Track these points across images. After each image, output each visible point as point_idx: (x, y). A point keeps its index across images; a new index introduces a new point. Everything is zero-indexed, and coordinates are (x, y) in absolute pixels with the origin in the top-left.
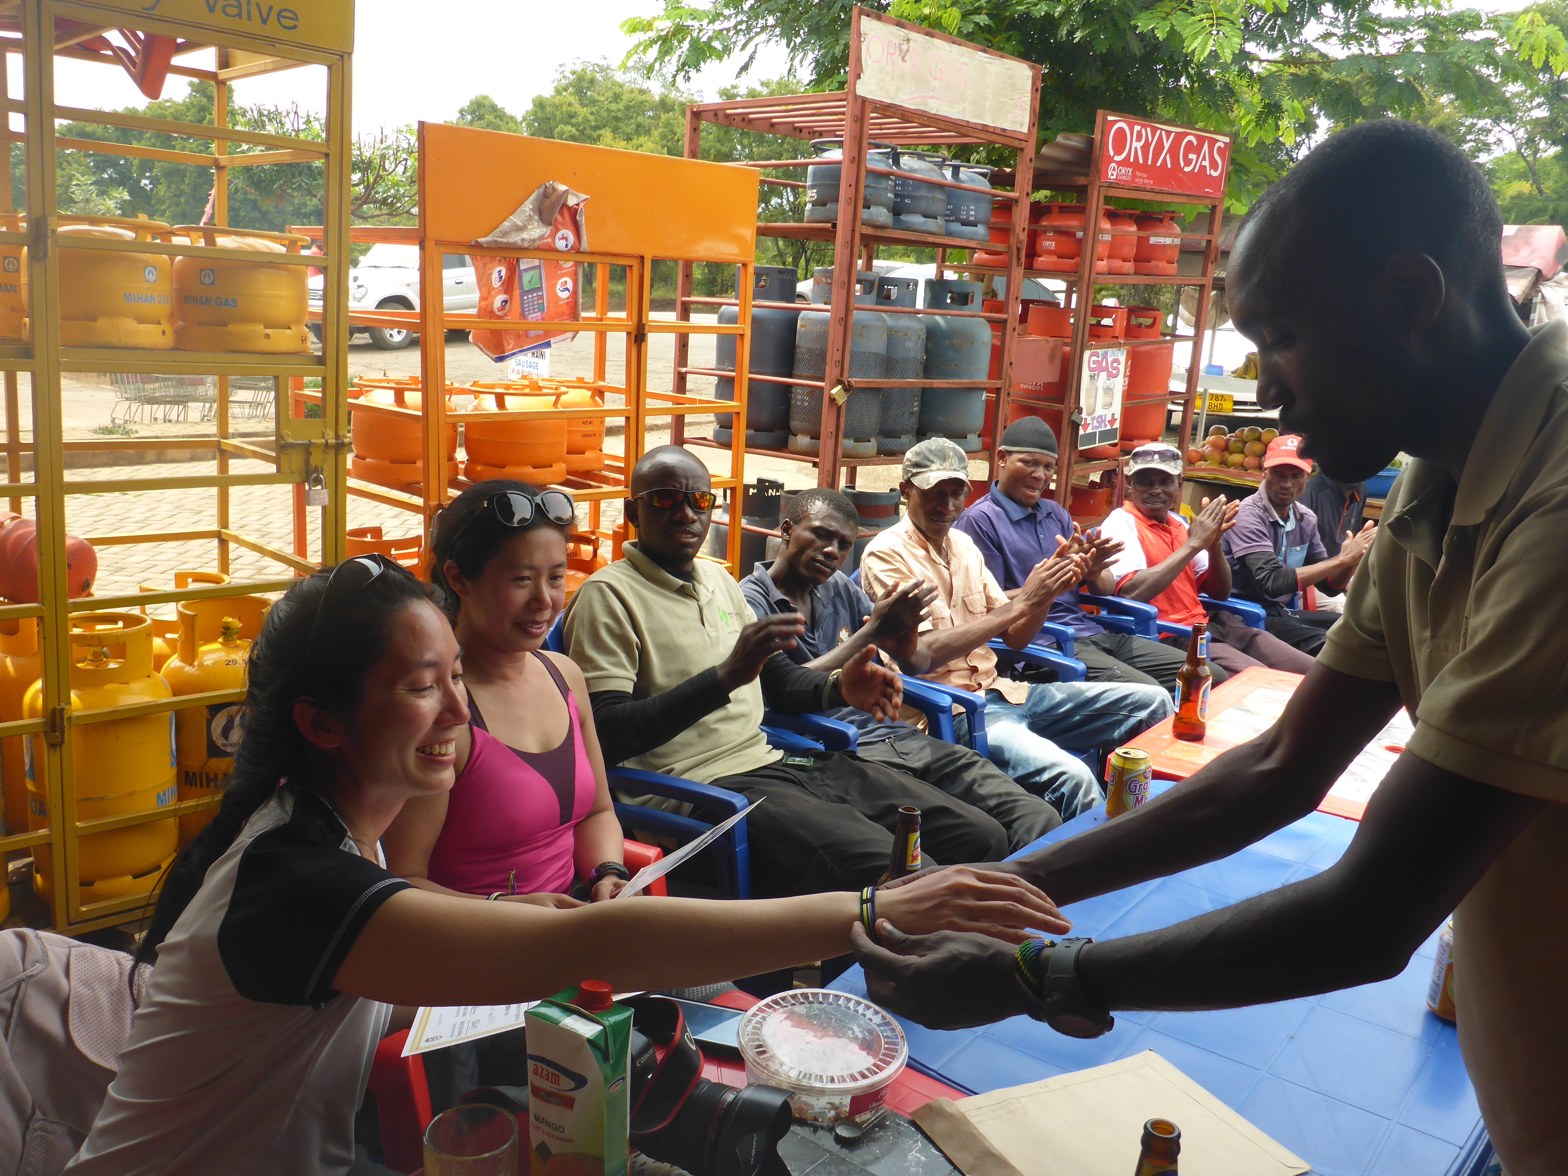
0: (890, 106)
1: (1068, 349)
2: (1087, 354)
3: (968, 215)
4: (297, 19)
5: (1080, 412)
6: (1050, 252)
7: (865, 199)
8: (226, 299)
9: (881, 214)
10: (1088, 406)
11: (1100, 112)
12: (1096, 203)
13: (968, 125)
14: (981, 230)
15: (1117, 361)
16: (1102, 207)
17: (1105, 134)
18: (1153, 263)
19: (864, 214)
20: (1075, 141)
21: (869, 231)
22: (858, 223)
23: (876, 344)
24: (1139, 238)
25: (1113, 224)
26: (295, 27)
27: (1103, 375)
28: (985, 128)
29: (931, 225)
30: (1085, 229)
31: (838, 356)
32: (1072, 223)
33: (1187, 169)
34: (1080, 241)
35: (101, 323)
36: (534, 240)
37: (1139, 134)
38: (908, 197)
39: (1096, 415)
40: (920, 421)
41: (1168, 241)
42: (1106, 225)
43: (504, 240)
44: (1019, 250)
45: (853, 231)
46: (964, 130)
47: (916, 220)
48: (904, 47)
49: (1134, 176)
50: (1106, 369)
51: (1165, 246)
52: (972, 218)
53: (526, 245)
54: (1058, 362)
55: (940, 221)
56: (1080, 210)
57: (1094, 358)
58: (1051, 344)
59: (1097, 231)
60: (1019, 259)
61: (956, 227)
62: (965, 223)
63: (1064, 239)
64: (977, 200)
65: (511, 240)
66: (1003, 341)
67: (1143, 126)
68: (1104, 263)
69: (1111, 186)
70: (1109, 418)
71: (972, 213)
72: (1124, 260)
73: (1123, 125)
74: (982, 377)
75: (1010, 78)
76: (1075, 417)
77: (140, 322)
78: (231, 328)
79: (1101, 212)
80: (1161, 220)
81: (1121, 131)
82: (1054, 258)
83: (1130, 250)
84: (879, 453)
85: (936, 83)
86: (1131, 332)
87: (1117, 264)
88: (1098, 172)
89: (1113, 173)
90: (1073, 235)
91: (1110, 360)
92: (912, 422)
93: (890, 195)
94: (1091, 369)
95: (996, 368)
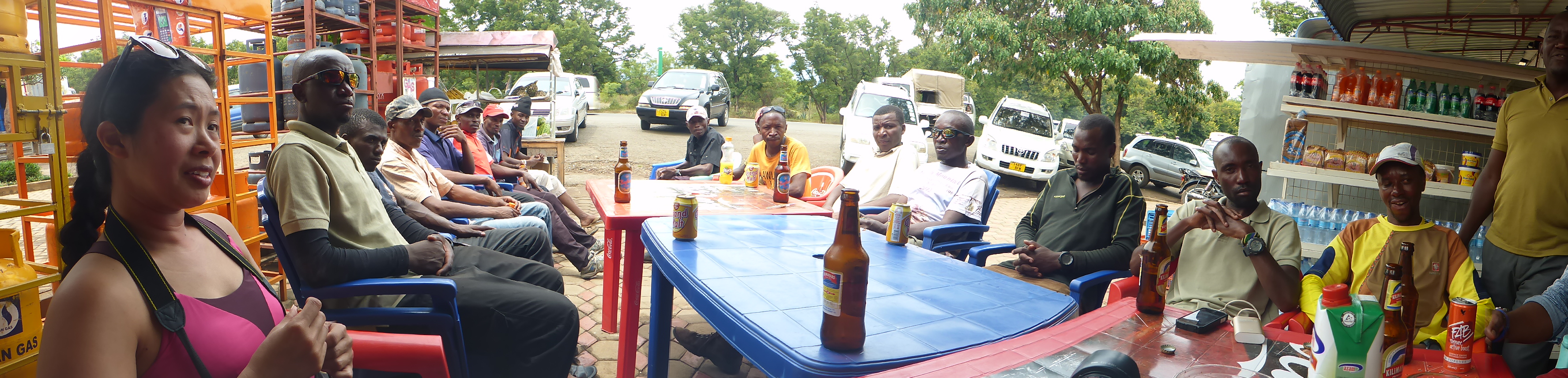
1: (395, 77)
2: (404, 79)
3: (351, 11)
6: (380, 34)
14: (356, 18)
16: (402, 11)
18: (417, 41)
19: (315, 3)
21: (317, 12)
24: (411, 30)
29: (341, 13)
32: (390, 20)
34: (394, 27)
41: (422, 31)
44: (373, 28)
47: (334, 9)
50: (410, 87)
51: (420, 34)
52: (353, 12)
54: (392, 83)
55: (343, 11)
56: (393, 13)
57: (405, 81)
58: (389, 75)
59: (401, 22)
60: (374, 33)
61: (347, 16)
62: (351, 14)
63: (386, 27)
64: (354, 3)
66: (372, 73)
71: (353, 9)
72: (408, 39)
82: (382, 36)
83: (409, 35)
90: (390, 25)
91: (411, 83)
95: (371, 85)
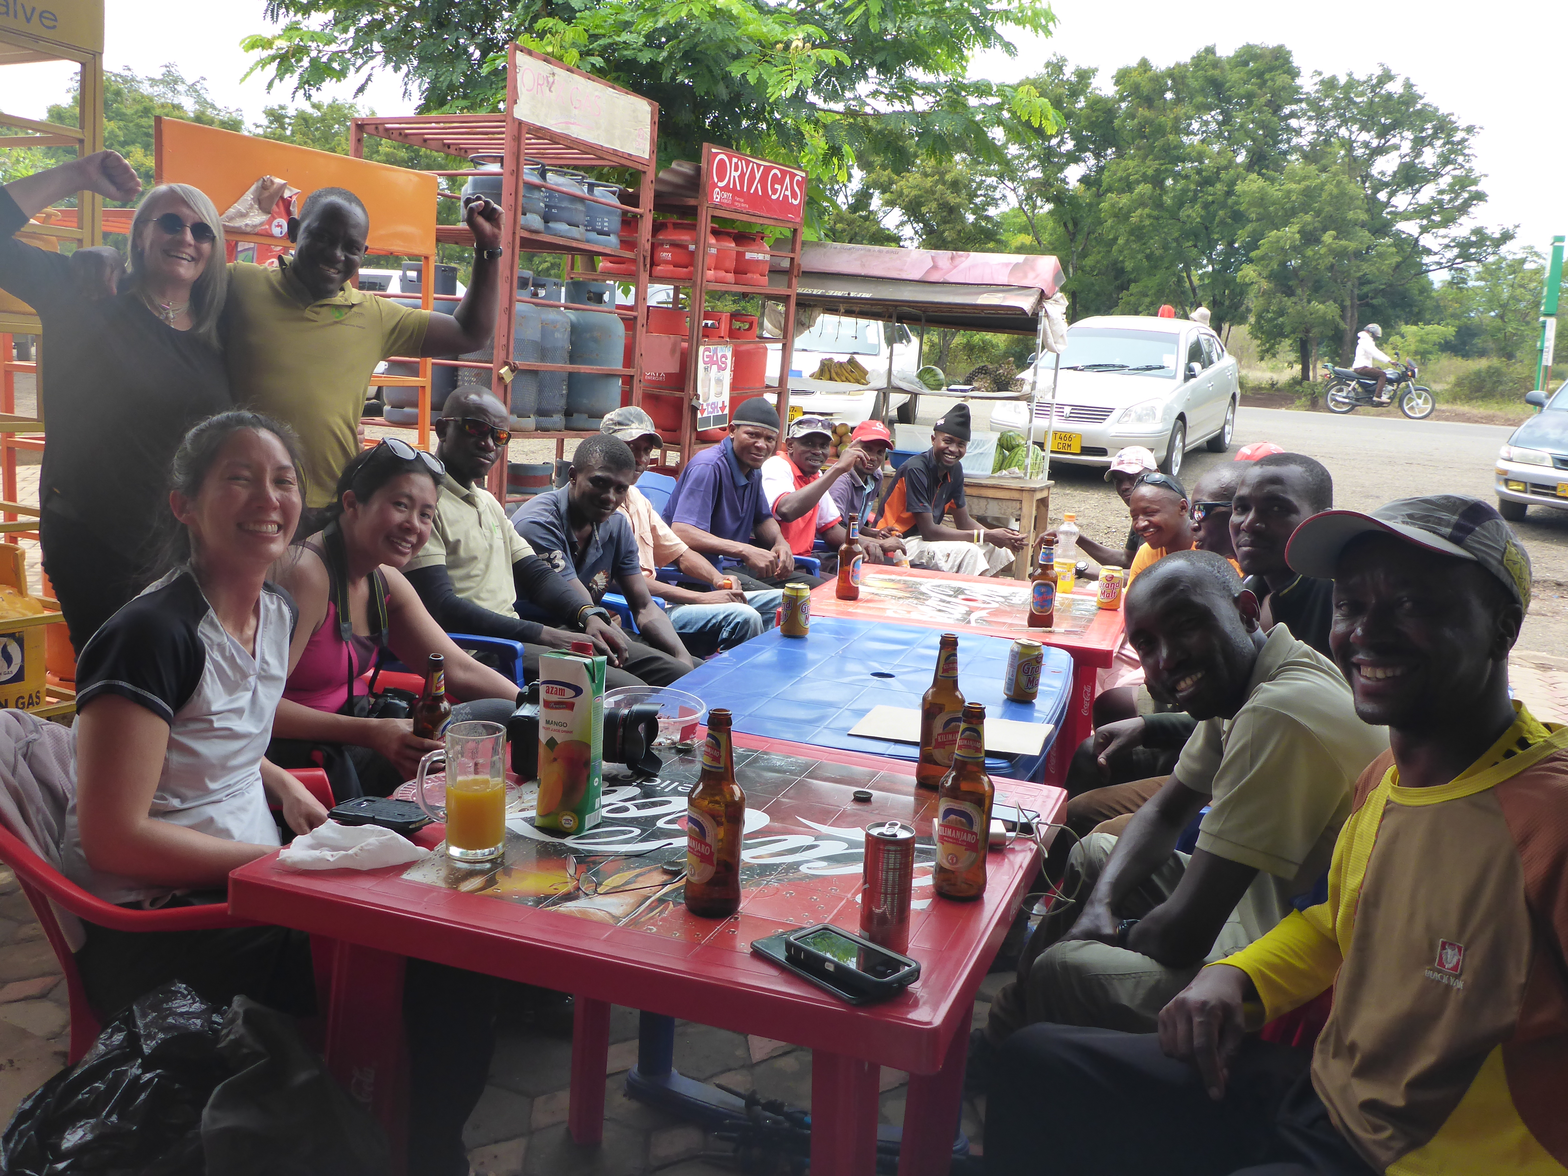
0: (541, 129)
1: (685, 345)
2: (701, 349)
3: (603, 226)
4: (56, 20)
5: (698, 399)
6: (667, 262)
7: (523, 208)
9: (534, 220)
10: (704, 394)
11: (705, 145)
12: (705, 223)
13: (601, 148)
14: (613, 239)
15: (724, 356)
16: (709, 225)
17: (710, 163)
18: (749, 275)
19: (522, 220)
20: (684, 167)
21: (526, 234)
22: (518, 228)
23: (532, 333)
24: (738, 252)
25: (717, 240)
26: (54, 27)
27: (715, 367)
28: (615, 153)
29: (575, 232)
30: (696, 243)
31: (504, 341)
32: (684, 237)
33: (774, 197)
34: (692, 253)
36: (255, 226)
37: (736, 164)
38: (555, 207)
39: (710, 401)
40: (568, 403)
41: (760, 257)
42: (713, 241)
43: (231, 224)
44: (645, 258)
45: (514, 233)
46: (599, 153)
47: (562, 227)
48: (551, 79)
49: (734, 200)
50: (716, 363)
51: (758, 261)
52: (605, 229)
53: (248, 229)
54: (678, 355)
55: (582, 228)
56: (693, 227)
57: (707, 353)
58: (672, 341)
59: (706, 245)
60: (645, 265)
61: (593, 236)
62: (601, 233)
63: (677, 250)
64: (609, 213)
65: (237, 225)
66: (634, 337)
67: (740, 159)
68: (712, 272)
69: (716, 207)
70: (720, 405)
71: (606, 224)
72: (727, 272)
73: (723, 156)
74: (617, 366)
75: (634, 111)
76: (694, 403)
79: (709, 229)
80: (754, 240)
81: (722, 160)
82: (671, 267)
83: (731, 264)
84: (536, 430)
85: (576, 112)
86: (733, 334)
87: (722, 274)
88: (706, 195)
89: (717, 196)
90: (685, 247)
91: (719, 355)
92: (562, 403)
93: (542, 205)
94: (705, 363)
95: (629, 359)
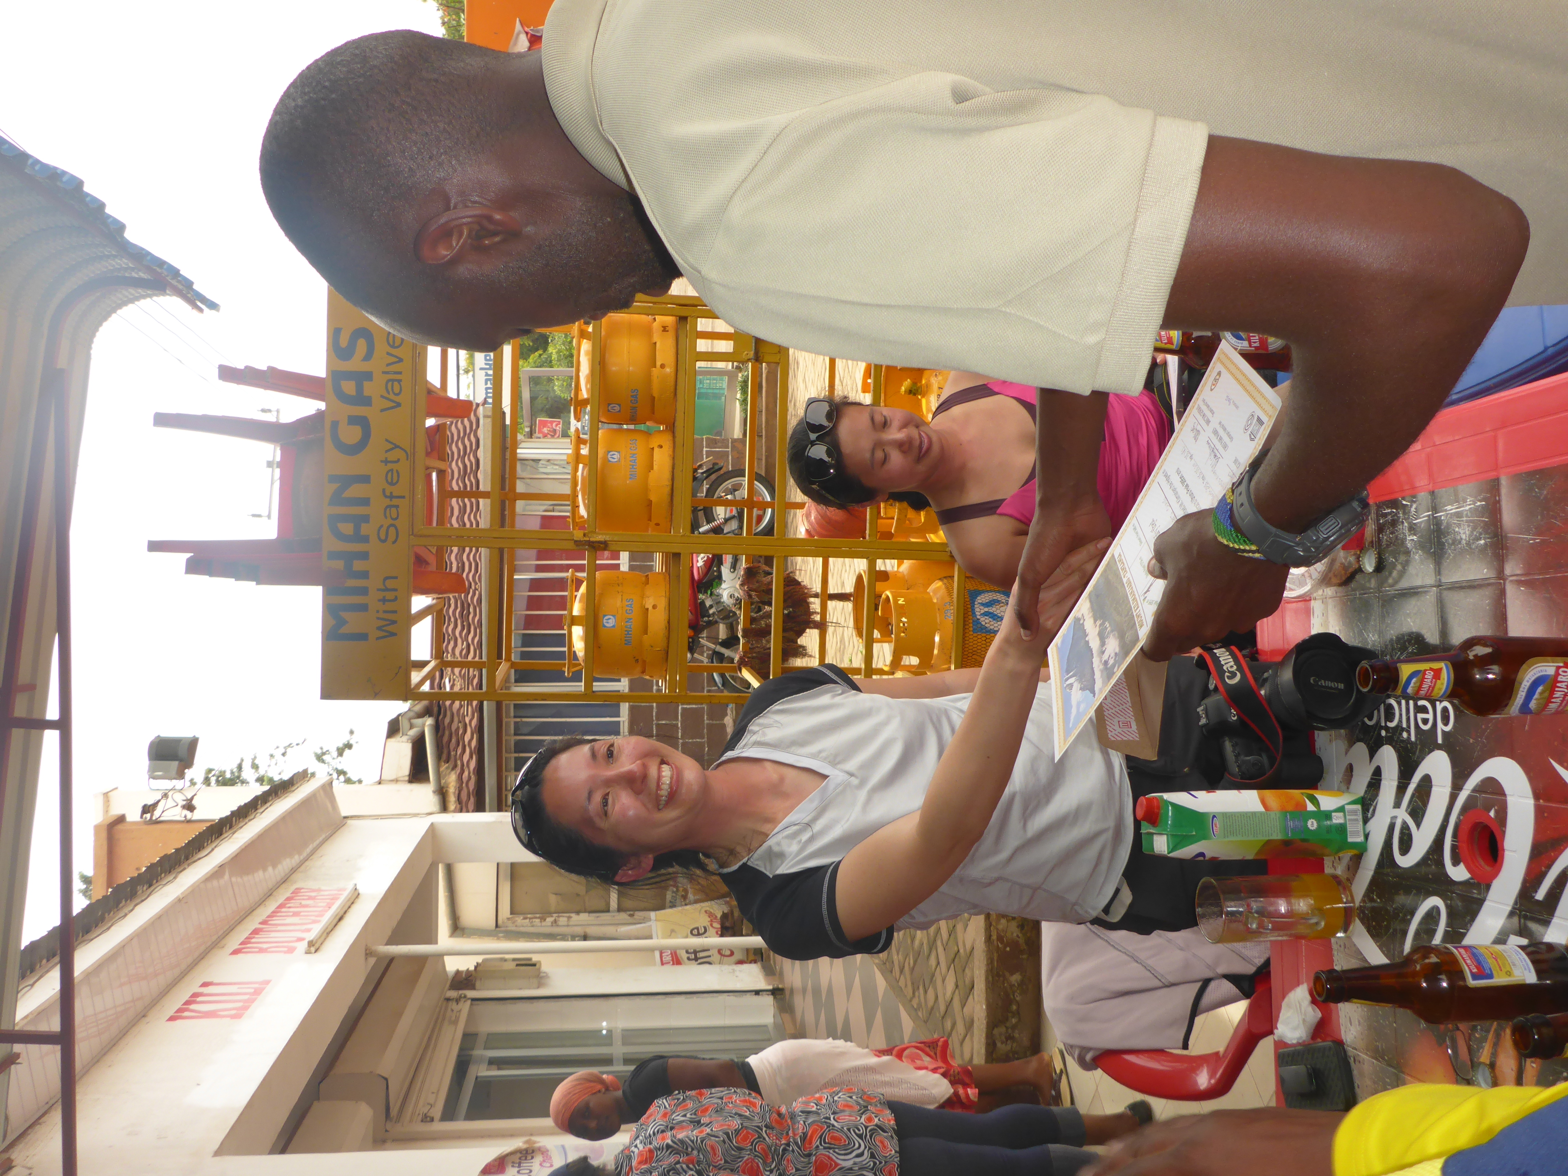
8: (632, 396)
35: (653, 497)
77: (652, 469)
78: (656, 394)
